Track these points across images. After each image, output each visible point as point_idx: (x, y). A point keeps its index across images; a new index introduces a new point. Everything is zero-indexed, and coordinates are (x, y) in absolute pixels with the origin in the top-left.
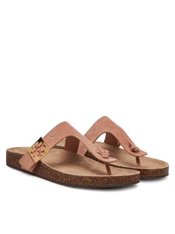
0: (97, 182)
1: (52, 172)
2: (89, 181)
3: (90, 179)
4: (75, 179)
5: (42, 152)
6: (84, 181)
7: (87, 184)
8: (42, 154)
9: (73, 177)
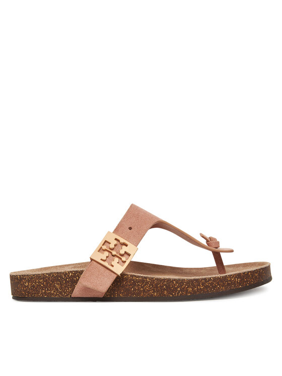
0: (247, 281)
1: (156, 285)
2: (237, 282)
3: (238, 279)
4: (212, 284)
5: (122, 255)
6: (228, 284)
7: (235, 286)
8: (124, 259)
9: (208, 281)
